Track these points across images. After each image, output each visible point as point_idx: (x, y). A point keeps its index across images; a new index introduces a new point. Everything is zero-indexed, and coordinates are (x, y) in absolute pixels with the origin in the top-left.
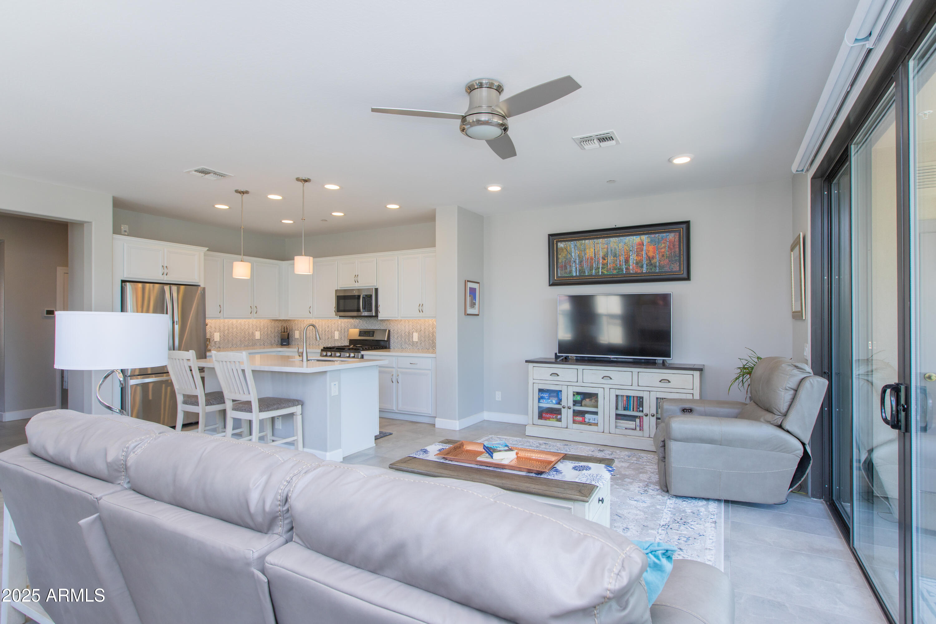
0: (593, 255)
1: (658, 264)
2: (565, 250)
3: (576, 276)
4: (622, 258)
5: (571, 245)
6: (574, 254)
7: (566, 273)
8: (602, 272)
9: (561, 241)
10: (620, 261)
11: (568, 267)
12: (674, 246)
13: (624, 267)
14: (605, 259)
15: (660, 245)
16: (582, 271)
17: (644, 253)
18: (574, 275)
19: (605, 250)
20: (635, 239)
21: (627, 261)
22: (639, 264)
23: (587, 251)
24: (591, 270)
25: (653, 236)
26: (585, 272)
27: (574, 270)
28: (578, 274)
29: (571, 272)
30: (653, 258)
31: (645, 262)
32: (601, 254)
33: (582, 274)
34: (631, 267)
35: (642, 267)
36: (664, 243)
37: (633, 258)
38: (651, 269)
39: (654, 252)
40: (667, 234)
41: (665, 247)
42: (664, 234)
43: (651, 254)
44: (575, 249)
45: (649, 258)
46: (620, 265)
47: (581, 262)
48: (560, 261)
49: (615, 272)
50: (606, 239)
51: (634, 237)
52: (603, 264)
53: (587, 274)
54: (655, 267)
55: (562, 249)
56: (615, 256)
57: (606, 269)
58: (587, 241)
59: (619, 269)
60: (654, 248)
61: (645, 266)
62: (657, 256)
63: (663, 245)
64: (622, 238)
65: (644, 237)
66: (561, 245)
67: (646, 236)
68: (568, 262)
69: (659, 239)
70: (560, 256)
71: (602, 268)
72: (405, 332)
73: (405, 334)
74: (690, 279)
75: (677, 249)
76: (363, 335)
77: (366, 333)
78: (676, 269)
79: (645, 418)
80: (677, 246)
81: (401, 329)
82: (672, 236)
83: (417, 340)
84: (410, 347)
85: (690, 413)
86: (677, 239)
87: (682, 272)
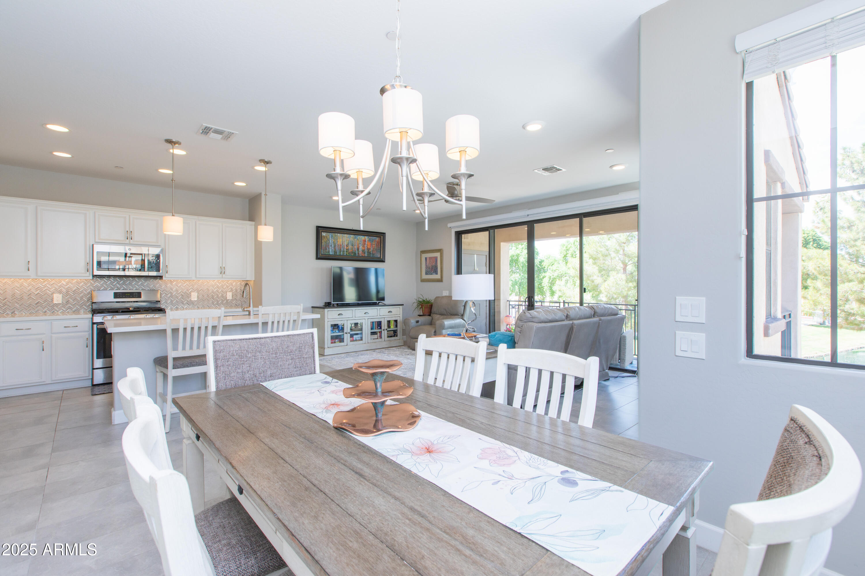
0: (342, 243)
1: (372, 252)
2: (326, 238)
3: (332, 255)
4: (356, 247)
5: (330, 235)
6: (331, 241)
7: (326, 252)
8: (346, 254)
9: (324, 232)
10: (355, 249)
11: (328, 248)
12: (378, 244)
13: (357, 252)
14: (347, 247)
15: (372, 243)
16: (335, 252)
17: (366, 245)
18: (331, 254)
19: (348, 241)
20: (363, 238)
21: (358, 249)
22: (363, 251)
23: (338, 240)
24: (340, 252)
25: (370, 237)
26: (337, 253)
27: (331, 251)
28: (333, 253)
29: (329, 252)
30: (370, 249)
31: (366, 251)
32: (346, 243)
33: (335, 254)
34: (360, 253)
35: (365, 253)
37: (361, 248)
38: (369, 255)
41: (374, 245)
42: (375, 238)
43: (369, 247)
44: (332, 238)
45: (368, 249)
46: (355, 251)
47: (335, 246)
48: (323, 244)
49: (352, 255)
50: (348, 235)
51: (362, 236)
52: (346, 249)
53: (338, 254)
54: (371, 254)
55: (324, 236)
56: (352, 246)
57: (348, 252)
58: (338, 234)
59: (355, 253)
60: (370, 244)
61: (366, 253)
62: (372, 248)
63: (374, 243)
64: (356, 236)
65: (366, 237)
66: (324, 234)
67: (368, 237)
68: (327, 245)
69: (372, 240)
70: (323, 241)
71: (346, 252)
72: (180, 292)
73: (180, 294)
74: (385, 262)
75: (380, 246)
76: (121, 296)
77: (127, 294)
78: (379, 256)
79: (383, 332)
80: (380, 245)
81: (174, 289)
82: (377, 239)
83: (196, 299)
84: (186, 306)
85: (418, 322)
86: (380, 241)
87: (382, 258)
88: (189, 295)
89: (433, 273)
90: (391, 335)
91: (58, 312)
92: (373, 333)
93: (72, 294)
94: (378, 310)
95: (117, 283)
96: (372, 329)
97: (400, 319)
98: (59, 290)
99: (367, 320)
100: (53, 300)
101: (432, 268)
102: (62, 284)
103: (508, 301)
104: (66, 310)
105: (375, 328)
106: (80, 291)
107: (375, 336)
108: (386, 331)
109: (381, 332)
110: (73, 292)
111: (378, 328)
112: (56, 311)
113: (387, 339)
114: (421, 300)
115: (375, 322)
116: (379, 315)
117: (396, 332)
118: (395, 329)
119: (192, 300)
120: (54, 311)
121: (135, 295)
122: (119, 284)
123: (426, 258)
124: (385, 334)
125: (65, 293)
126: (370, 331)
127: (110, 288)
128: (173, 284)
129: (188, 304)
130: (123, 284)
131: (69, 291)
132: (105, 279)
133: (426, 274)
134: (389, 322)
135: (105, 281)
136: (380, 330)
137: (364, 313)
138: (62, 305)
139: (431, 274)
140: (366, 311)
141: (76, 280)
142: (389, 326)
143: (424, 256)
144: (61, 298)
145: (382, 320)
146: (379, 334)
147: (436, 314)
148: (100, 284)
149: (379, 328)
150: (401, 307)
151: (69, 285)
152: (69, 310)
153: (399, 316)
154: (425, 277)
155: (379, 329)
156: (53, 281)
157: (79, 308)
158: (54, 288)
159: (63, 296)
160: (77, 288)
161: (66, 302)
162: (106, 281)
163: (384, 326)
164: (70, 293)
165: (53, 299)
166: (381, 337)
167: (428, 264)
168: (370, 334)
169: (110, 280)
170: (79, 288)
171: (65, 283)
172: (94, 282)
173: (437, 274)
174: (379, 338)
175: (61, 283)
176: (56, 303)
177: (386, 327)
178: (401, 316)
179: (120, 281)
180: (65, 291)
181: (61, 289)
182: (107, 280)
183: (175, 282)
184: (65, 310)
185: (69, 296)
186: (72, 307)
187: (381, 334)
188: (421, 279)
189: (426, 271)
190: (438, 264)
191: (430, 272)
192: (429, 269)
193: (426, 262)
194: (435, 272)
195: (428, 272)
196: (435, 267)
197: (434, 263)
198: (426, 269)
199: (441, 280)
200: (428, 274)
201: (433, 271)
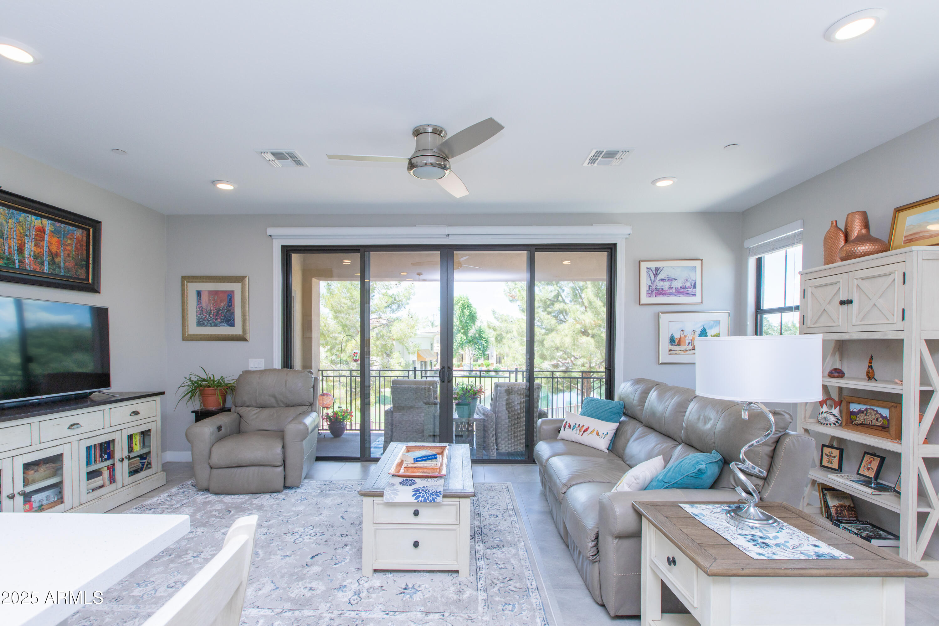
1: (62, 265)
10: (10, 247)
12: (81, 246)
13: (16, 257)
15: (66, 239)
17: (46, 244)
20: (37, 221)
21: (21, 250)
22: (38, 258)
25: (58, 224)
30: (57, 255)
31: (46, 258)
34: (26, 260)
36: (71, 239)
37: (30, 247)
38: (54, 270)
39: (58, 248)
40: (75, 229)
41: (71, 245)
42: (71, 228)
43: (54, 249)
45: (52, 253)
46: (10, 253)
49: (2, 263)
51: (34, 218)
54: (60, 267)
56: (1, 236)
60: (58, 242)
61: (46, 263)
62: (62, 254)
63: (69, 242)
64: (14, 212)
65: (46, 222)
67: (50, 222)
69: (64, 231)
74: (99, 293)
75: (85, 252)
78: (83, 276)
79: (118, 465)
80: (84, 248)
82: (79, 233)
85: (221, 430)
86: (85, 239)
87: (90, 281)
89: (222, 322)
90: (134, 469)
92: (92, 475)
94: (106, 412)
96: (88, 463)
97: (155, 427)
99: (75, 444)
101: (218, 312)
103: (319, 370)
105: (95, 460)
107: (98, 481)
108: (126, 462)
109: (113, 465)
111: (101, 456)
113: (128, 480)
114: (195, 379)
115: (95, 445)
116: (107, 425)
117: (145, 459)
118: (145, 450)
123: (199, 293)
124: (122, 469)
126: (85, 470)
133: (200, 323)
134: (130, 437)
136: (109, 463)
137: (68, 426)
139: (216, 325)
140: (73, 420)
142: (131, 449)
143: (192, 288)
145: (116, 436)
146: (106, 474)
147: (248, 406)
149: (106, 456)
150: (158, 398)
153: (154, 419)
154: (193, 329)
155: (106, 460)
163: (120, 451)
166: (112, 479)
167: (204, 305)
168: (85, 476)
173: (232, 325)
174: (107, 482)
177: (126, 453)
178: (159, 419)
187: (114, 470)
188: (183, 334)
189: (199, 317)
190: (234, 305)
191: (209, 321)
192: (210, 316)
193: (200, 300)
194: (226, 322)
195: (204, 319)
196: (227, 311)
197: (226, 304)
198: (200, 314)
199: (242, 339)
200: (206, 324)
201: (219, 320)
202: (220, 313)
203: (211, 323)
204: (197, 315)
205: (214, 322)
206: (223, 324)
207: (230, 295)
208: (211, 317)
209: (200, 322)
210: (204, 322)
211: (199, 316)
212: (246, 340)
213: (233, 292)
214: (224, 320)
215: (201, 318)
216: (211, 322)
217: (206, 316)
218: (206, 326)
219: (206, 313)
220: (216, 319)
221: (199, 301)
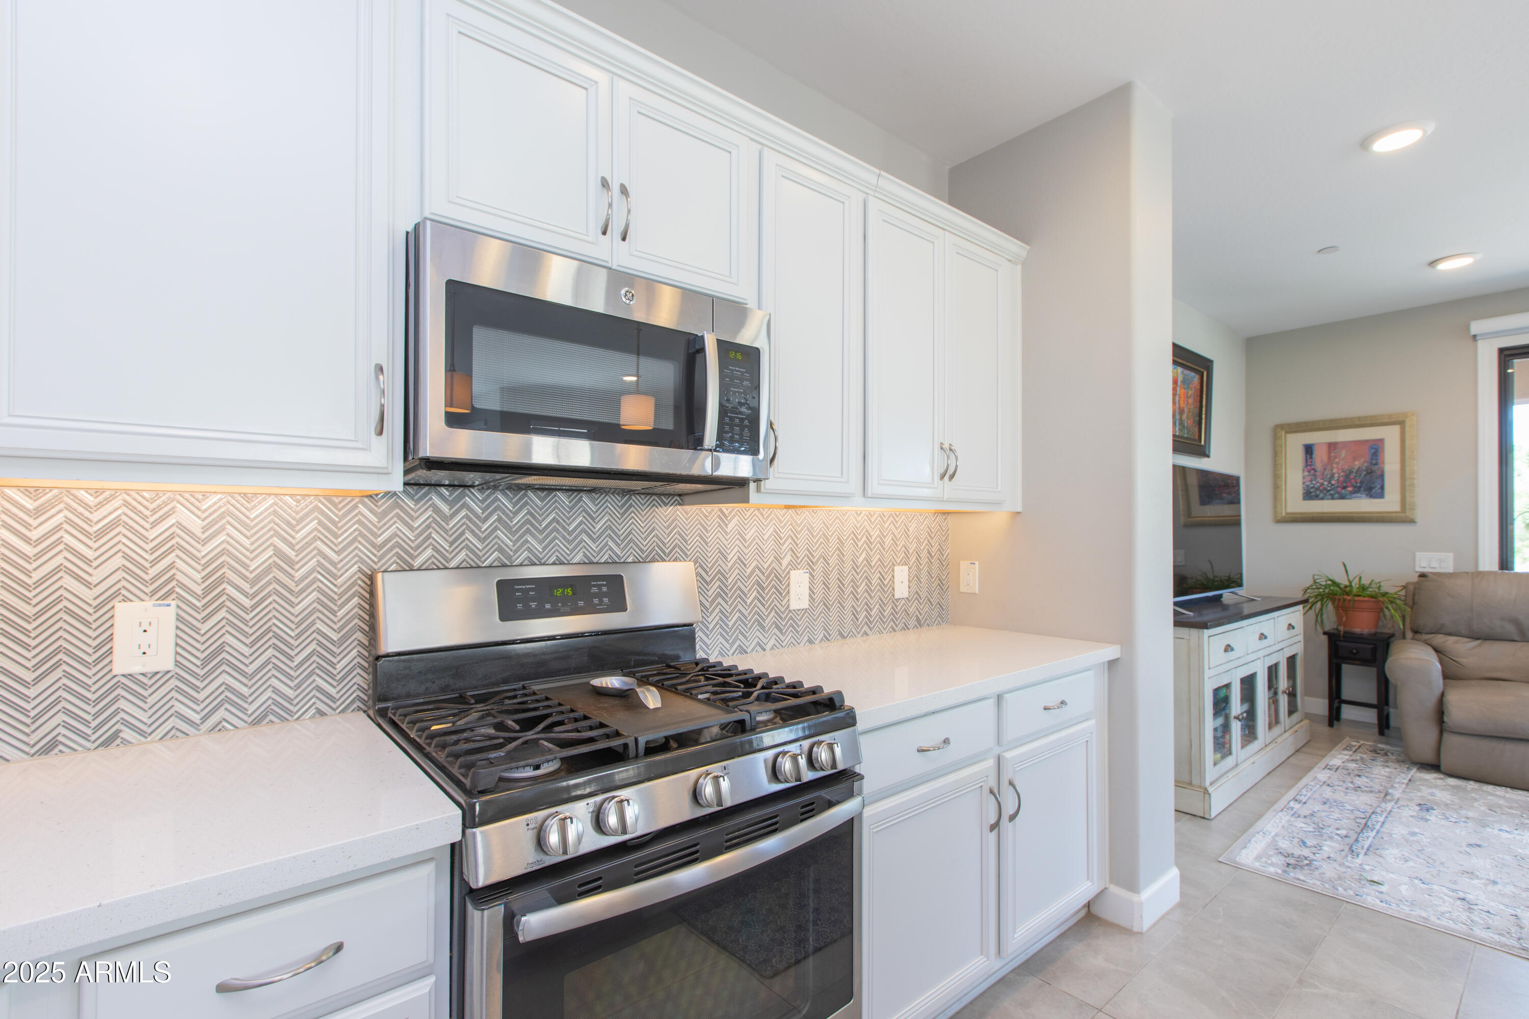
30: (1183, 411)
31: (1178, 416)
38: (1181, 430)
65: (1179, 371)
67: (1182, 369)
72: (753, 571)
73: (753, 579)
74: (1208, 456)
75: (1199, 404)
76: (533, 605)
77: (558, 592)
78: (1197, 436)
80: (1199, 398)
81: (732, 556)
83: (804, 604)
84: (772, 642)
86: (1199, 386)
87: (1203, 443)
88: (781, 589)
89: (1355, 492)
90: (1290, 710)
91: (142, 733)
93: (247, 603)
95: (499, 519)
98: (153, 572)
100: (110, 652)
101: (1347, 476)
102: (179, 525)
104: (204, 719)
106: (298, 575)
108: (1286, 696)
110: (253, 583)
112: (127, 734)
115: (1272, 665)
119: (792, 607)
120: (116, 735)
121: (596, 595)
122: (508, 528)
123: (1309, 450)
124: (1284, 705)
125: (199, 590)
127: (462, 555)
128: (730, 526)
129: (777, 627)
130: (528, 531)
131: (222, 580)
132: (442, 496)
135: (437, 510)
137: (1259, 636)
138: (174, 682)
139: (1342, 498)
140: (1260, 629)
141: (271, 501)
143: (1298, 439)
144: (172, 631)
145: (1281, 657)
148: (411, 528)
150: (1301, 608)
151: (222, 537)
152: (221, 713)
156: (108, 508)
157: (290, 693)
158: (118, 561)
159: (179, 618)
160: (278, 553)
161: (206, 661)
162: (445, 508)
163: (1283, 679)
164: (231, 590)
165: (111, 638)
167: (1318, 466)
169: (465, 505)
170: (291, 554)
171: (195, 524)
172: (381, 516)
173: (1378, 496)
175: (171, 521)
176: (136, 669)
177: (1286, 684)
178: (1302, 639)
179: (516, 513)
180: (198, 577)
181: (172, 566)
182: (451, 504)
183: (734, 521)
184: (196, 718)
185: (223, 613)
186: (245, 691)
188: (1277, 514)
189: (1307, 486)
190: (1383, 463)
191: (1329, 490)
192: (1330, 483)
193: (1311, 458)
194: (1365, 490)
195: (1318, 489)
196: (1368, 473)
197: (1364, 462)
198: (1311, 481)
199: (1402, 518)
200: (1321, 495)
201: (1350, 489)
202: (1352, 477)
203: (1332, 495)
204: (1304, 483)
205: (1338, 493)
206: (1359, 495)
207: (1376, 449)
208: (1332, 485)
209: (1311, 492)
210: (1318, 492)
211: (1308, 483)
212: (1412, 521)
213: (1381, 441)
214: (1360, 487)
215: (1312, 488)
216: (1332, 492)
217: (1322, 484)
218: (1322, 499)
219: (1323, 479)
220: (1344, 488)
221: (1309, 460)
